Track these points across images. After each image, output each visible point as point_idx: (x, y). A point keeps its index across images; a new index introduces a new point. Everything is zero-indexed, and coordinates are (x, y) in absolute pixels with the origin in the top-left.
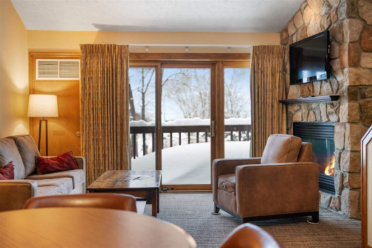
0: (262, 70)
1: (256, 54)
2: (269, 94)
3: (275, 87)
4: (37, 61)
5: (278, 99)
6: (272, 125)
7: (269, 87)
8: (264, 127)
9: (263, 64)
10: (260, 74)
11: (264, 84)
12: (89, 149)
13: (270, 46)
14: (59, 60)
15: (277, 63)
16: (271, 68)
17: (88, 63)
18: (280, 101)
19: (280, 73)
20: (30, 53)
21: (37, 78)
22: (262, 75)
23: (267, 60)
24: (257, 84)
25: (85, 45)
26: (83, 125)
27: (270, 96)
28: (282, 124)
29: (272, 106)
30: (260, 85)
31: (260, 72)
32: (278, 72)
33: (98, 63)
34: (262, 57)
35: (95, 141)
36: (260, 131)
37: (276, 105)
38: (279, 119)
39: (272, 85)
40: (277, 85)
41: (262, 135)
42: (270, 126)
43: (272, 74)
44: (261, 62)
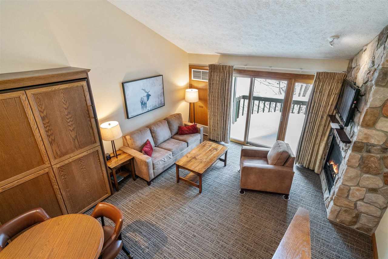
0: (321, 91)
1: (319, 78)
2: (322, 109)
3: (328, 105)
4: (192, 70)
5: (328, 113)
6: (318, 129)
7: (323, 104)
8: (312, 128)
9: (322, 86)
10: (318, 94)
11: (320, 101)
12: (211, 119)
13: (333, 73)
14: (201, 71)
15: (335, 87)
16: (329, 90)
17: (212, 75)
18: (329, 115)
19: (335, 95)
20: (189, 66)
21: (192, 79)
22: (320, 94)
23: (328, 84)
24: (314, 100)
25: (211, 65)
26: (209, 107)
27: (322, 110)
28: (327, 130)
29: (322, 117)
30: (316, 101)
31: (319, 92)
32: (334, 94)
33: (217, 75)
34: (323, 81)
35: (214, 116)
36: (309, 131)
37: (325, 117)
38: (325, 126)
39: (326, 103)
40: (330, 104)
41: (310, 134)
42: (317, 130)
43: (329, 95)
44: (321, 85)
